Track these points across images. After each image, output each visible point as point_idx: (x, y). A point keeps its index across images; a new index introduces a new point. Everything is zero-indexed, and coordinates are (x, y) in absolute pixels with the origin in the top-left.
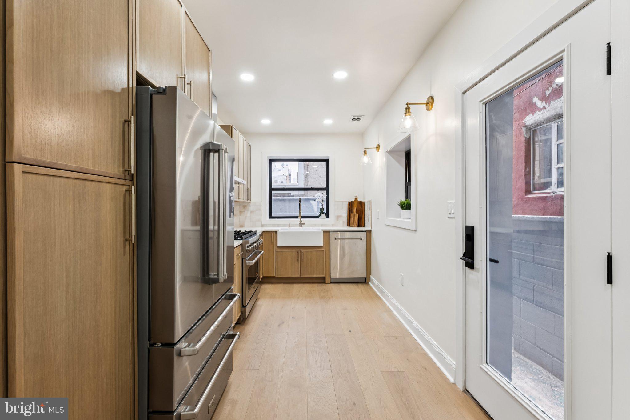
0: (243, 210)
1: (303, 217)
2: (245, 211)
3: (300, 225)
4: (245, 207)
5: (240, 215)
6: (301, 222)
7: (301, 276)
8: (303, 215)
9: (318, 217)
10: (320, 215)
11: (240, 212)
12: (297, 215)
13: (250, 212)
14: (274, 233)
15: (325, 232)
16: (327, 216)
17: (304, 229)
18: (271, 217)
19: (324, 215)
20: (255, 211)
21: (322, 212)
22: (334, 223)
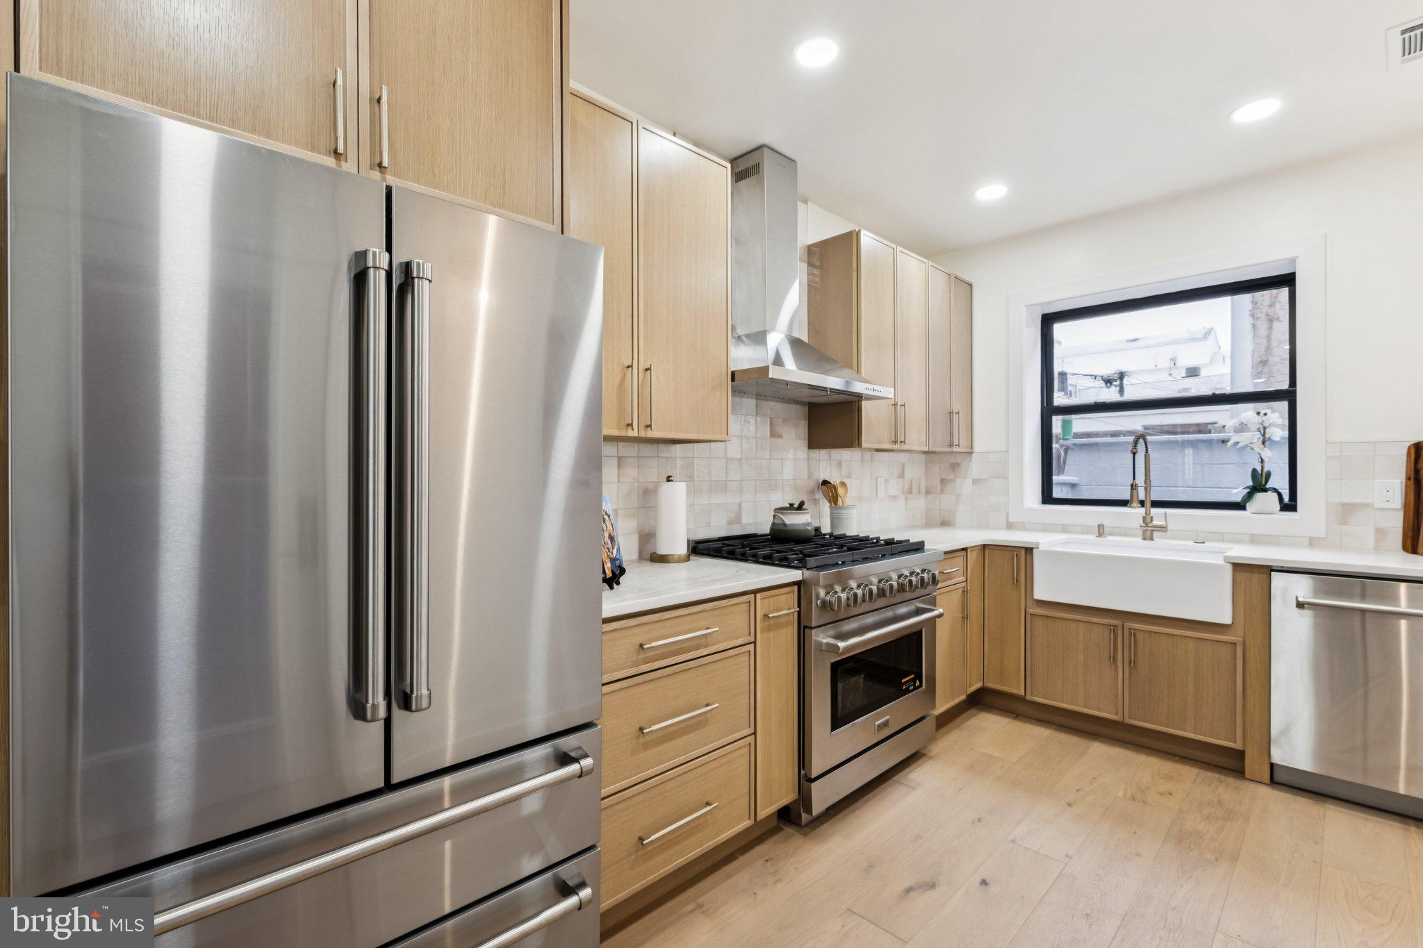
0: (951, 476)
1: (1156, 504)
2: (957, 480)
3: (1144, 532)
4: (954, 467)
5: (942, 492)
6: (1147, 520)
7: (1127, 721)
8: (1155, 496)
9: (1239, 506)
10: (1249, 496)
11: (942, 480)
12: (1127, 497)
13: (969, 482)
14: (1023, 552)
15: (1238, 567)
16: (1290, 506)
17: (1161, 550)
18: (1048, 497)
19: (1266, 501)
20: (986, 480)
21: (1259, 484)
22: (1320, 532)
